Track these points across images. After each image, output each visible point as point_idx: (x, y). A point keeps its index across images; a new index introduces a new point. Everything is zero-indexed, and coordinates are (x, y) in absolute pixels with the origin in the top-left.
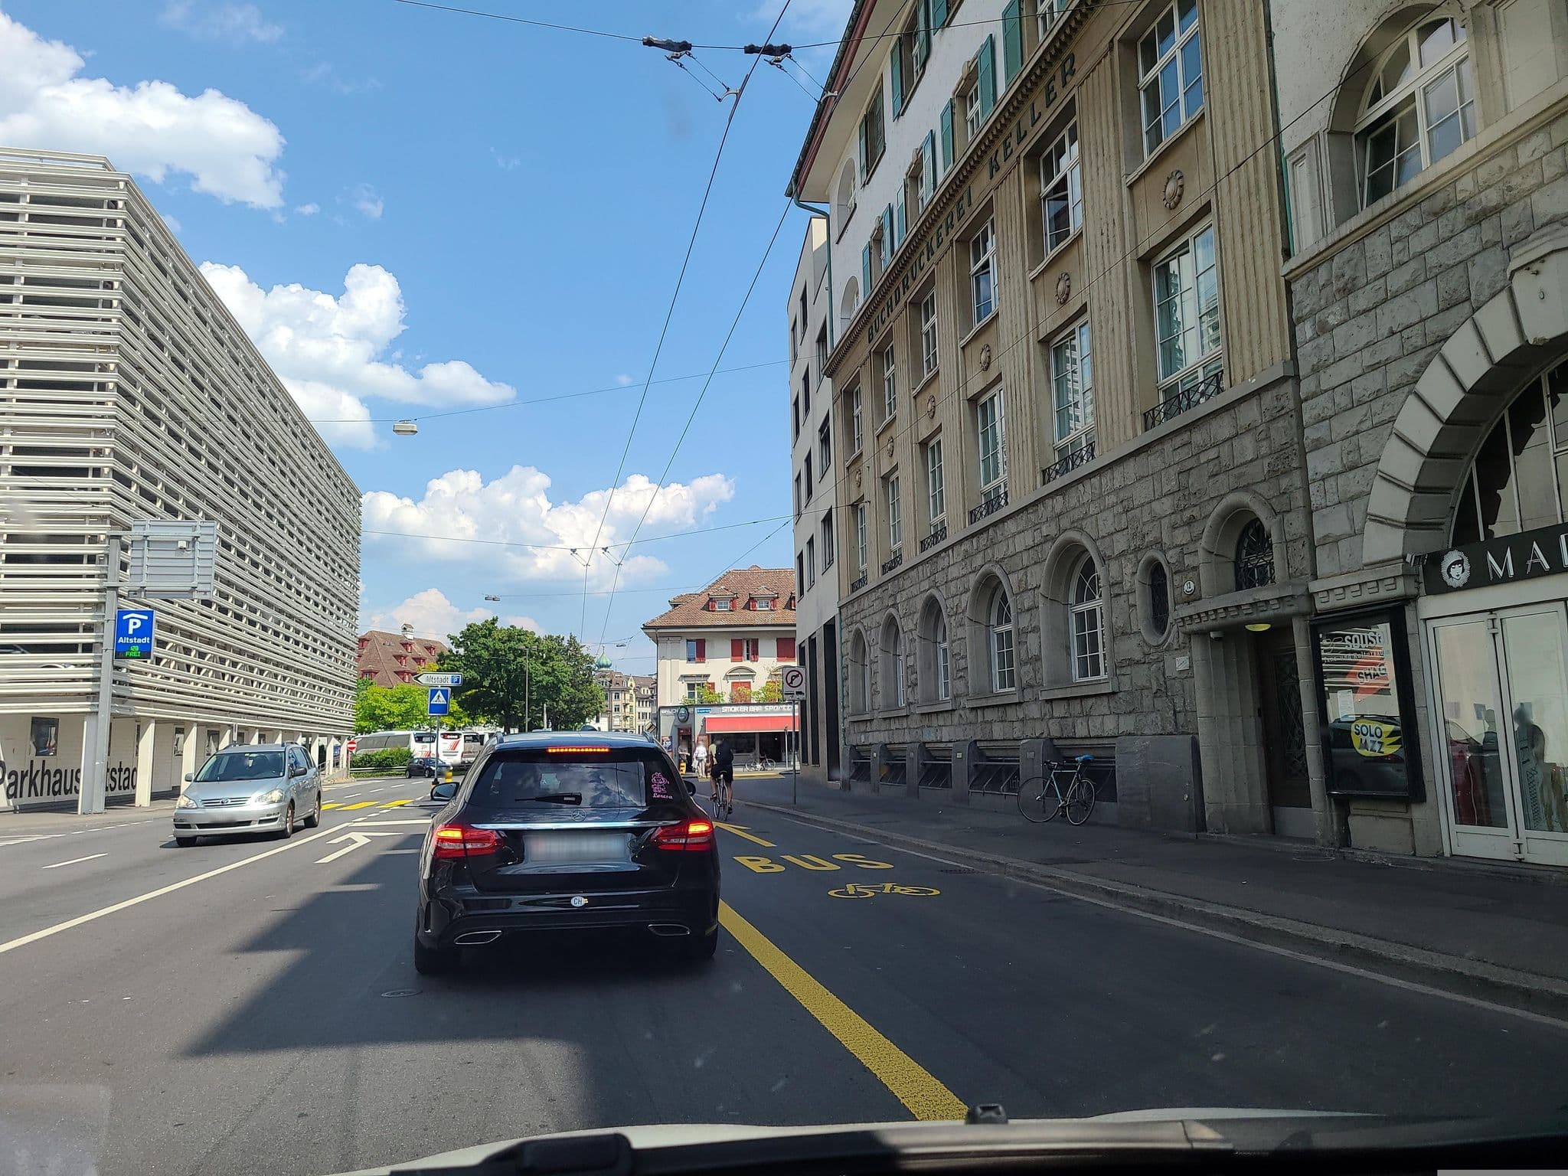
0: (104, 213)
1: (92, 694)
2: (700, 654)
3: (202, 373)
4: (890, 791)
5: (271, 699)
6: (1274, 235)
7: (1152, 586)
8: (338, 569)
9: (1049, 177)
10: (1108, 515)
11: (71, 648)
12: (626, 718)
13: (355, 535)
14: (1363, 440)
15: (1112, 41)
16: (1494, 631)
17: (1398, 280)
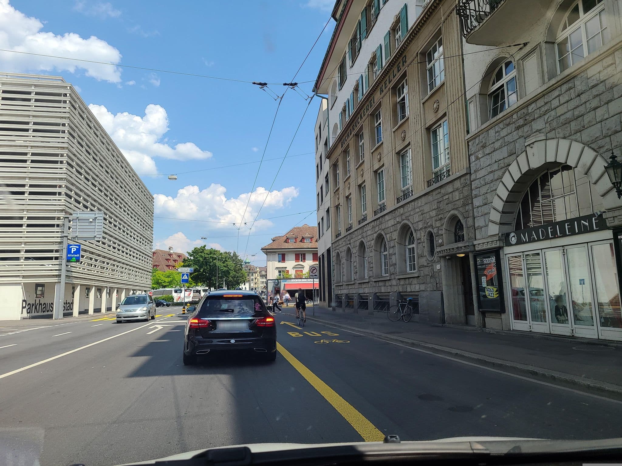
0: (62, 98)
1: (58, 275)
2: (283, 260)
3: (96, 155)
4: (348, 311)
5: (121, 276)
6: (464, 126)
7: (430, 240)
8: (145, 227)
9: (400, 96)
10: (417, 215)
11: (51, 258)
12: (256, 283)
13: (152, 214)
14: (488, 196)
15: (417, 53)
16: (524, 258)
17: (497, 145)
